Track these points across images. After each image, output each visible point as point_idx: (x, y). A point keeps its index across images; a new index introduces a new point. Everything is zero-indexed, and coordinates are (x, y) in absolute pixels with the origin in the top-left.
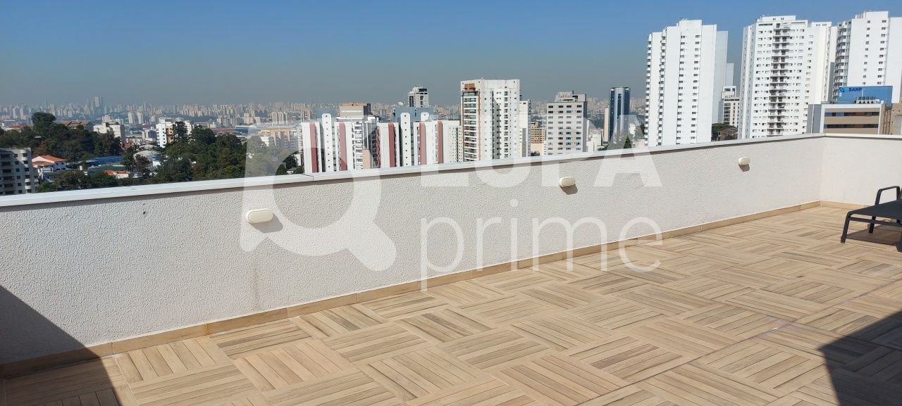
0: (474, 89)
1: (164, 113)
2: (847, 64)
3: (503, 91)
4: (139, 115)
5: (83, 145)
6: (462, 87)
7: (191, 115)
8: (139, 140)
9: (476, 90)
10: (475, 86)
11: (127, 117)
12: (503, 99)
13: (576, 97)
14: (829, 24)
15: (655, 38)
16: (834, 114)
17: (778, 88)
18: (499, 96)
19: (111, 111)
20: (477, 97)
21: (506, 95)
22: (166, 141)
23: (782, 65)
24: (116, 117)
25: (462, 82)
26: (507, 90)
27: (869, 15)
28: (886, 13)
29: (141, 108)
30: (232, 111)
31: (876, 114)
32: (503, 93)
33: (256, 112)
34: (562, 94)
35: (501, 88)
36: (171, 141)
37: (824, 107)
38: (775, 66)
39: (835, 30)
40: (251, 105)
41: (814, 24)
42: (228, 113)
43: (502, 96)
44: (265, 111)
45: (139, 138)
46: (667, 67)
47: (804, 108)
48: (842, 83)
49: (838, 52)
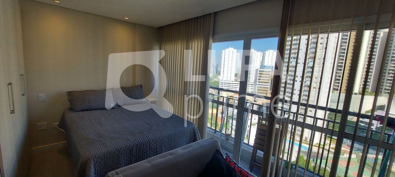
2: (264, 61)
14: (261, 52)
15: (223, 51)
16: (261, 71)
27: (270, 51)
28: (273, 50)
31: (270, 72)
37: (259, 69)
39: (262, 54)
41: (258, 52)
46: (225, 68)
47: (255, 70)
48: (263, 65)
49: (263, 58)
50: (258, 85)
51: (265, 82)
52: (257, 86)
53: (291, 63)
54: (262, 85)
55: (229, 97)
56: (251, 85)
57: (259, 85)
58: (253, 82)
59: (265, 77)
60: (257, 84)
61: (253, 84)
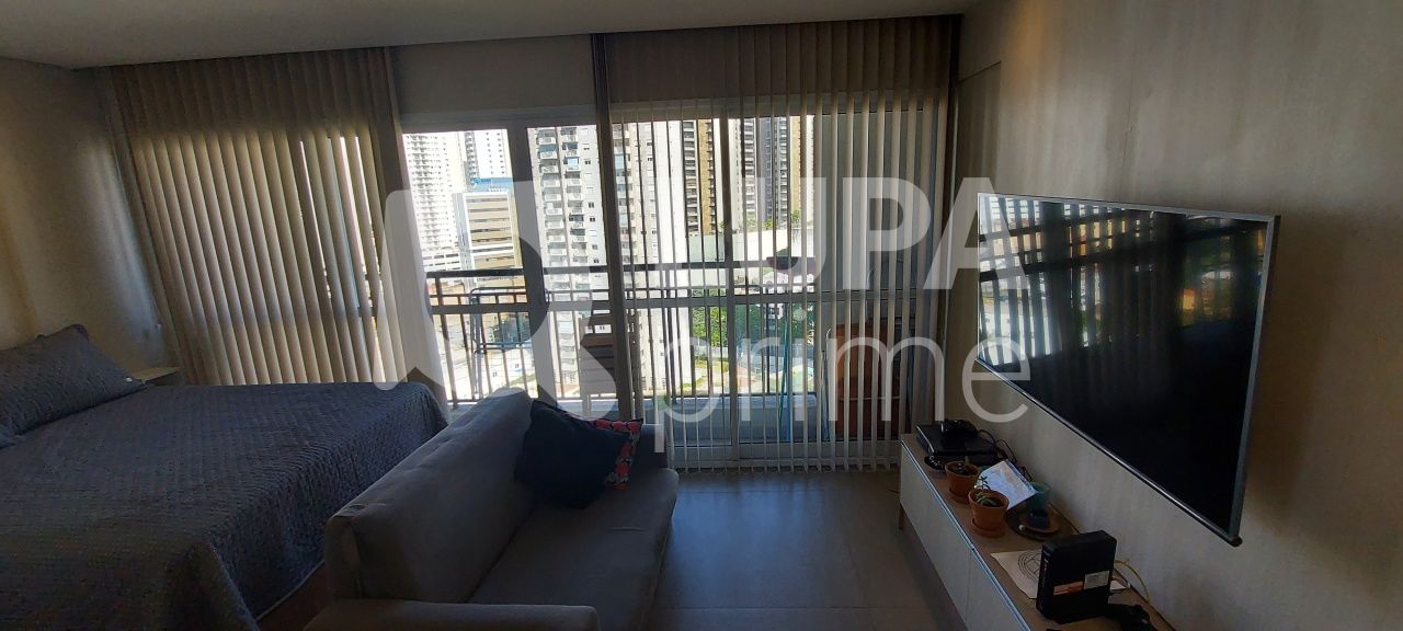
16: (473, 201)
17: (424, 181)
23: (424, 162)
31: (500, 199)
37: (465, 195)
38: (418, 162)
47: (449, 198)
48: (475, 176)
49: (468, 152)
50: (475, 251)
51: (497, 239)
52: (473, 255)
53: (566, 163)
54: (489, 250)
55: (477, 292)
56: (448, 256)
57: (480, 251)
58: (453, 245)
59: (494, 220)
60: (472, 248)
61: (456, 251)
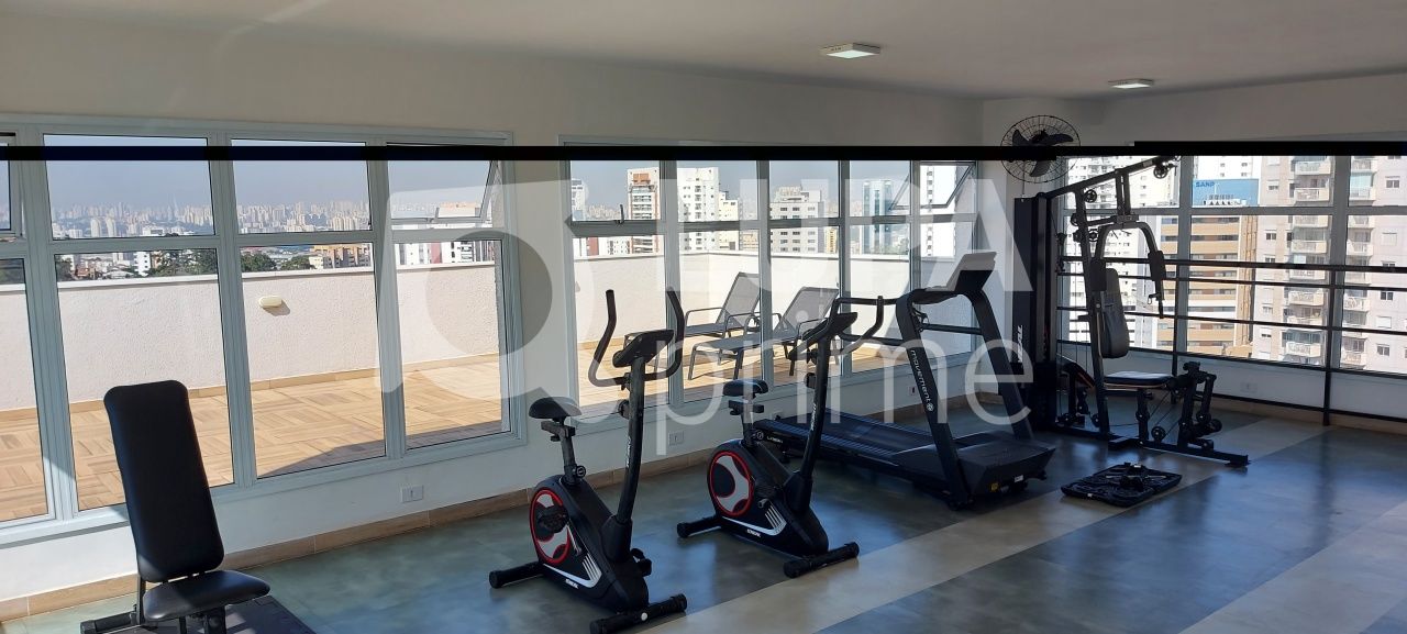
0: (648, 181)
1: (152, 219)
3: (694, 184)
4: (110, 224)
5: (8, 272)
6: (630, 178)
7: (197, 222)
8: (107, 264)
9: (651, 183)
10: (650, 177)
11: (89, 226)
12: (693, 197)
13: (807, 195)
18: (687, 192)
19: (62, 217)
20: (652, 194)
21: (698, 191)
22: (148, 264)
24: (71, 227)
25: (629, 171)
26: (699, 183)
29: (112, 212)
30: (267, 217)
32: (693, 189)
33: (307, 217)
34: (784, 189)
35: (689, 180)
36: (157, 265)
40: (299, 206)
42: (260, 219)
43: (693, 192)
44: (322, 215)
45: (107, 260)
